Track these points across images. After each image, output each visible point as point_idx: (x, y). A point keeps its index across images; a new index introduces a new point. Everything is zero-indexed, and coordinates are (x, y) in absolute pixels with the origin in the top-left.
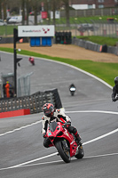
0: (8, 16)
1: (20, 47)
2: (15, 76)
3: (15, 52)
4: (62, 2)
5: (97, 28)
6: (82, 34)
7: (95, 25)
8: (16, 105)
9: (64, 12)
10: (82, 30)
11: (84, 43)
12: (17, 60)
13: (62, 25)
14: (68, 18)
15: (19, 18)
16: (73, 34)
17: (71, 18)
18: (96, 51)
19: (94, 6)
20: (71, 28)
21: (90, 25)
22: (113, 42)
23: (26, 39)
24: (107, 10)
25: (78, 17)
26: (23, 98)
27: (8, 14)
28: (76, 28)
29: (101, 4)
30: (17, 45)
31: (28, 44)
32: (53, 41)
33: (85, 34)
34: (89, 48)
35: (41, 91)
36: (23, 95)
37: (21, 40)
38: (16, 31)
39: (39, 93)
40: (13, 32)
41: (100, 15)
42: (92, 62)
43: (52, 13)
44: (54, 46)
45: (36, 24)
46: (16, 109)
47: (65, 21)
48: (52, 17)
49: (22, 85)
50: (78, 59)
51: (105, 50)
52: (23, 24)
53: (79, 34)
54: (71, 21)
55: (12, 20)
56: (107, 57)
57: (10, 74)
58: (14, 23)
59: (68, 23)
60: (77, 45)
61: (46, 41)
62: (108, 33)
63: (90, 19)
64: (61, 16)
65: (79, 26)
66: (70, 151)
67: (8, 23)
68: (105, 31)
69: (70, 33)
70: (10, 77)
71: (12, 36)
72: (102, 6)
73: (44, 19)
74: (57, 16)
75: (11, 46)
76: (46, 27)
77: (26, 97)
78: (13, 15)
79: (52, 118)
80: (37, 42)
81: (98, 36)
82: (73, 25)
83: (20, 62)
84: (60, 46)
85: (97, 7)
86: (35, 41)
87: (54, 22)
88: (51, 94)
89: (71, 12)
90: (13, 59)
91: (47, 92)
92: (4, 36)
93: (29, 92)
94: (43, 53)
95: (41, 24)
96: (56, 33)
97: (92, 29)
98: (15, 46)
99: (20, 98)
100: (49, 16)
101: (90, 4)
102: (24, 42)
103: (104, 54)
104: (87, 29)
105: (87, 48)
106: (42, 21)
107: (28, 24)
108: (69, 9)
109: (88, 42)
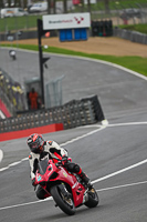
0: (29, 3)
1: (47, 43)
2: (41, 82)
3: (41, 50)
5: (145, 14)
6: (126, 23)
7: (143, 10)
8: (44, 119)
10: (125, 17)
11: (129, 34)
12: (43, 61)
13: (99, 12)
14: (107, 3)
15: (44, 5)
16: (115, 23)
17: (111, 2)
20: (111, 15)
21: (136, 10)
23: (53, 33)
26: (54, 109)
28: (117, 15)
30: (43, 40)
31: (57, 39)
32: (88, 33)
33: (130, 22)
34: (136, 40)
35: (76, 99)
36: (53, 105)
37: (48, 34)
38: (40, 23)
39: (74, 102)
40: (36, 23)
42: (140, 58)
44: (91, 40)
45: (66, 12)
46: (45, 124)
47: (103, 7)
48: (86, 3)
50: (122, 55)
52: (49, 13)
53: (121, 22)
55: (34, 8)
57: (35, 79)
58: (38, 12)
59: (107, 9)
60: (120, 37)
61: (80, 34)
63: (136, 2)
64: (97, 1)
65: (121, 12)
67: (30, 12)
69: (111, 22)
70: (35, 82)
71: (36, 29)
73: (76, 5)
75: (35, 42)
76: (79, 15)
77: (58, 108)
78: (35, 2)
79: (43, 154)
80: (69, 36)
81: (146, 24)
82: (113, 12)
83: (47, 63)
84: (98, 39)
86: (65, 34)
87: (90, 8)
88: (89, 102)
90: (38, 59)
91: (84, 100)
92: (25, 29)
93: (61, 102)
95: (72, 12)
96: (92, 23)
97: (138, 15)
98: (40, 42)
99: (50, 110)
102: (51, 36)
104: (131, 15)
105: (134, 41)
106: (73, 8)
107: (55, 13)
109: (134, 32)
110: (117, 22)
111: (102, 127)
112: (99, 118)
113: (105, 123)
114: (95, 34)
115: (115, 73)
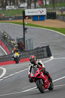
0: (19, 4)
1: (27, 21)
2: (24, 38)
3: (24, 24)
6: (62, 13)
8: (25, 55)
10: (62, 11)
11: (63, 18)
12: (25, 29)
13: (50, 8)
14: (54, 4)
15: (26, 5)
16: (57, 13)
17: (55, 4)
20: (56, 10)
23: (29, 17)
25: (59, 3)
26: (29, 51)
27: (19, 2)
28: (58, 10)
30: (25, 20)
31: (31, 20)
32: (45, 17)
33: (64, 13)
35: (39, 47)
36: (29, 49)
37: (27, 18)
38: (24, 12)
39: (38, 48)
40: (22, 13)
43: (44, 1)
44: (46, 20)
45: (35, 8)
46: (25, 57)
47: (52, 6)
48: (44, 4)
49: (28, 44)
52: (28, 8)
53: (60, 13)
54: (55, 5)
55: (21, 6)
57: (21, 37)
58: (23, 7)
59: (54, 7)
60: (59, 20)
61: (41, 18)
64: (50, 3)
65: (60, 9)
66: (44, 86)
67: (19, 8)
69: (55, 13)
70: (21, 39)
71: (22, 15)
73: (40, 5)
74: (48, 3)
75: (21, 21)
76: (41, 10)
77: (31, 50)
78: (22, 3)
80: (36, 19)
82: (56, 8)
83: (27, 30)
84: (50, 20)
86: (35, 18)
87: (46, 6)
88: (45, 48)
90: (22, 28)
91: (43, 47)
92: (17, 15)
93: (32, 48)
94: (40, 25)
95: (38, 8)
96: (47, 13)
98: (24, 21)
99: (27, 51)
100: (43, 3)
102: (29, 18)
106: (39, 6)
107: (30, 8)
110: (58, 13)
112: (49, 55)
113: (52, 58)
114: (48, 18)
115: (57, 35)
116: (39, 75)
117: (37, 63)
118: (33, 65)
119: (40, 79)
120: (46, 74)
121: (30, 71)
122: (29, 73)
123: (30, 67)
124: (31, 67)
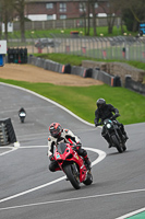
4: (15, 12)
5: (59, 44)
6: (40, 52)
7: (57, 40)
9: (19, 24)
10: (39, 46)
11: (43, 62)
13: (16, 40)
14: (23, 32)
16: (29, 52)
17: (26, 31)
18: (58, 72)
19: (54, 17)
20: (26, 44)
21: (50, 40)
22: (77, 61)
24: (71, 21)
25: (35, 30)
28: (32, 44)
29: (63, 14)
32: (5, 59)
33: (44, 51)
34: (49, 68)
41: (62, 27)
42: (52, 85)
43: (3, 25)
44: (6, 66)
47: (19, 35)
48: (3, 31)
51: (68, 70)
53: (36, 51)
54: (26, 34)
56: (70, 80)
59: (23, 37)
60: (34, 65)
62: (72, 50)
63: (51, 32)
64: (14, 29)
65: (36, 42)
68: (68, 47)
69: (26, 50)
72: (64, 17)
74: (10, 29)
79: (59, 139)
81: (59, 54)
82: (29, 40)
84: (13, 65)
85: (57, 18)
87: (7, 36)
88: (3, 125)
89: (26, 23)
96: (8, 50)
97: (52, 44)
101: (50, 14)
103: (67, 76)
104: (45, 45)
105: (47, 69)
108: (24, 20)
109: (47, 60)
111: (14, 149)
112: (11, 139)
114: (10, 61)
115: (28, 98)
116: (71, 156)
117: (63, 135)
118: (55, 140)
119: (72, 162)
120: (83, 154)
121: (52, 151)
122: (50, 154)
123: (50, 143)
124: (53, 143)
